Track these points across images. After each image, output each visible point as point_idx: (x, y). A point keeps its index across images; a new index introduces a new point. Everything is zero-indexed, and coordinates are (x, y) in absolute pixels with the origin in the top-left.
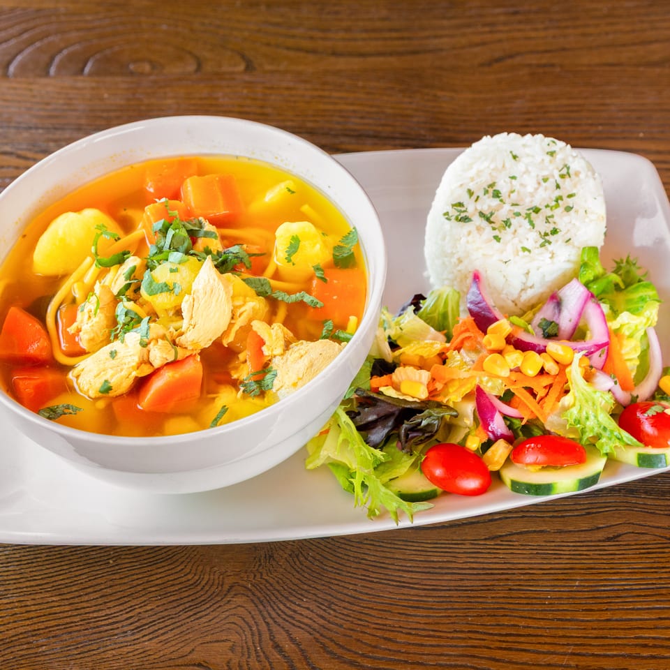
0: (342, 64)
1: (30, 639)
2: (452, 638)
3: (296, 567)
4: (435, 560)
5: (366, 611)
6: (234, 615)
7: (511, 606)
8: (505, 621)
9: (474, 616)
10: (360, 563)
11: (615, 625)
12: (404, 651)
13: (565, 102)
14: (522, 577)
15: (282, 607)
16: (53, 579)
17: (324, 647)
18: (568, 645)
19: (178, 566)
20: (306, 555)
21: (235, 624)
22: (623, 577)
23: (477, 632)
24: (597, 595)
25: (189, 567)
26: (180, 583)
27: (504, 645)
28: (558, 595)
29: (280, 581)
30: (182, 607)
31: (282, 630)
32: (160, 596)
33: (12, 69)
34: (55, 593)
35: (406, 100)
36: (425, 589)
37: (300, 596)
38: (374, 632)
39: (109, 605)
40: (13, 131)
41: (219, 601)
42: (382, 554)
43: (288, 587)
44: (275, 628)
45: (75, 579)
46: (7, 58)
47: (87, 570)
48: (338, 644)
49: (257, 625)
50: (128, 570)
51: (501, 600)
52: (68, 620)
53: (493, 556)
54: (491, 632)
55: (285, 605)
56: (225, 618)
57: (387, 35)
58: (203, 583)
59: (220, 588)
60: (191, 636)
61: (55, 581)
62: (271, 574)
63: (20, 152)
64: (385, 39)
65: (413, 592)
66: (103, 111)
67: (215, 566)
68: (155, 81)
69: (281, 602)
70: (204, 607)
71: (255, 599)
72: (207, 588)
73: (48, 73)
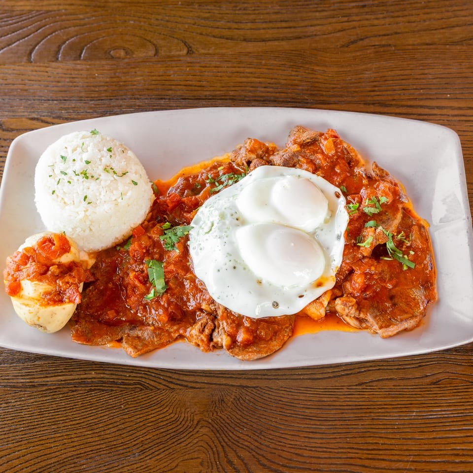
0: (251, 47)
1: (76, 460)
2: (338, 453)
3: (238, 407)
4: (325, 400)
5: (283, 436)
6: (202, 440)
7: (374, 430)
8: (370, 440)
9: (351, 438)
10: (278, 403)
11: (438, 441)
12: (308, 462)
13: (398, 73)
14: (380, 411)
15: (231, 434)
16: (87, 419)
17: (259, 461)
18: (410, 455)
19: (165, 408)
20: (244, 399)
21: (203, 447)
22: (444, 409)
23: (353, 448)
24: (427, 421)
25: (171, 409)
26: (167, 420)
27: (370, 456)
28: (402, 422)
29: (229, 417)
30: (168, 436)
31: (231, 450)
32: (154, 429)
33: (33, 56)
34: (89, 429)
36: (320, 420)
37: (242, 427)
38: (289, 450)
39: (123, 436)
40: (37, 102)
41: (191, 432)
42: (292, 397)
43: (234, 421)
44: (227, 449)
45: (101, 419)
47: (108, 413)
48: (267, 459)
49: (216, 448)
50: (134, 412)
51: (367, 427)
52: (98, 447)
53: (361, 396)
54: (362, 448)
55: (233, 433)
56: (196, 443)
57: (279, 25)
58: (181, 420)
59: (192, 423)
60: (175, 455)
61: (89, 421)
62: (223, 412)
63: (43, 118)
64: (278, 28)
65: (312, 422)
66: (95, 86)
67: (188, 408)
68: (128, 64)
69: (230, 431)
70: (183, 436)
71: (214, 429)
72: (183, 423)
73: (57, 59)
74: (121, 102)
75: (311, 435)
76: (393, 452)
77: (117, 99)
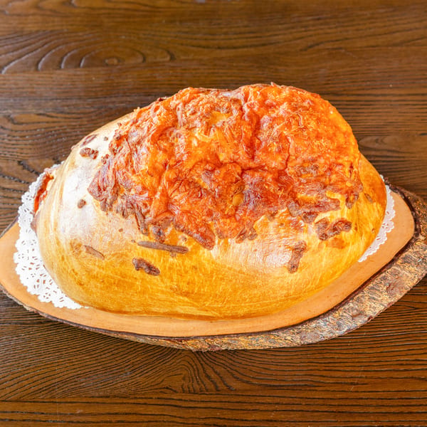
0: (224, 53)
1: (76, 379)
2: (300, 366)
6: (184, 360)
7: (330, 348)
8: (328, 355)
9: (311, 354)
11: (385, 354)
12: (275, 374)
13: (348, 69)
17: (233, 375)
18: (361, 366)
21: (184, 365)
22: (390, 329)
23: (312, 362)
24: (375, 339)
27: (327, 368)
28: (355, 340)
30: (155, 358)
31: (209, 367)
32: (143, 353)
33: (40, 66)
35: (260, 72)
38: (258, 365)
39: (117, 359)
40: (43, 101)
44: (205, 366)
45: (97, 346)
46: (37, 60)
48: (239, 373)
49: (196, 365)
52: (96, 368)
54: (320, 362)
56: (179, 363)
57: (248, 35)
60: (161, 373)
61: (88, 348)
63: (48, 114)
64: (247, 38)
66: (92, 88)
68: (120, 69)
70: (167, 358)
73: (60, 67)
74: (114, 99)
76: (347, 364)
77: (111, 97)
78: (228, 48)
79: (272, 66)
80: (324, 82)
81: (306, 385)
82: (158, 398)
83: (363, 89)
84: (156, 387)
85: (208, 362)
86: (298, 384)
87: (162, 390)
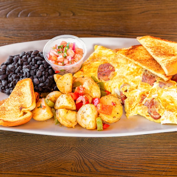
0: (99, 13)
1: (14, 162)
2: (135, 161)
3: (90, 143)
4: (130, 140)
6: (73, 155)
7: (152, 152)
8: (150, 156)
9: (141, 155)
10: (109, 141)
12: (121, 164)
13: (162, 23)
14: (155, 145)
15: (86, 153)
16: (21, 146)
17: (99, 164)
18: (168, 162)
19: (57, 143)
21: (73, 158)
23: (142, 159)
24: (176, 149)
25: (60, 143)
26: (57, 147)
27: (150, 163)
28: (165, 149)
29: (86, 146)
30: (58, 153)
31: (86, 159)
32: (51, 151)
33: (8, 15)
34: (21, 150)
35: (118, 22)
36: (127, 148)
37: (91, 150)
38: (113, 160)
40: (8, 31)
41: (68, 152)
43: (88, 148)
44: (84, 159)
45: (27, 146)
46: (6, 13)
47: (30, 144)
48: (103, 163)
49: (79, 158)
50: (42, 144)
51: (149, 151)
52: (25, 157)
53: (146, 139)
54: (146, 159)
55: (87, 153)
56: (70, 156)
57: (112, 6)
58: (64, 147)
59: (68, 148)
60: (60, 161)
62: (83, 145)
63: (10, 36)
65: (124, 149)
66: (33, 26)
67: (67, 143)
68: (47, 18)
69: (86, 152)
70: (64, 153)
71: (79, 151)
72: (65, 148)
73: (18, 16)
74: (43, 31)
75: (123, 154)
76: (161, 161)
77: (42, 30)
78: (102, 11)
79: (123, 20)
80: (149, 28)
81: (138, 171)
82: (58, 174)
83: (169, 32)
84: (57, 168)
85: (86, 157)
86: (134, 170)
87: (60, 170)
